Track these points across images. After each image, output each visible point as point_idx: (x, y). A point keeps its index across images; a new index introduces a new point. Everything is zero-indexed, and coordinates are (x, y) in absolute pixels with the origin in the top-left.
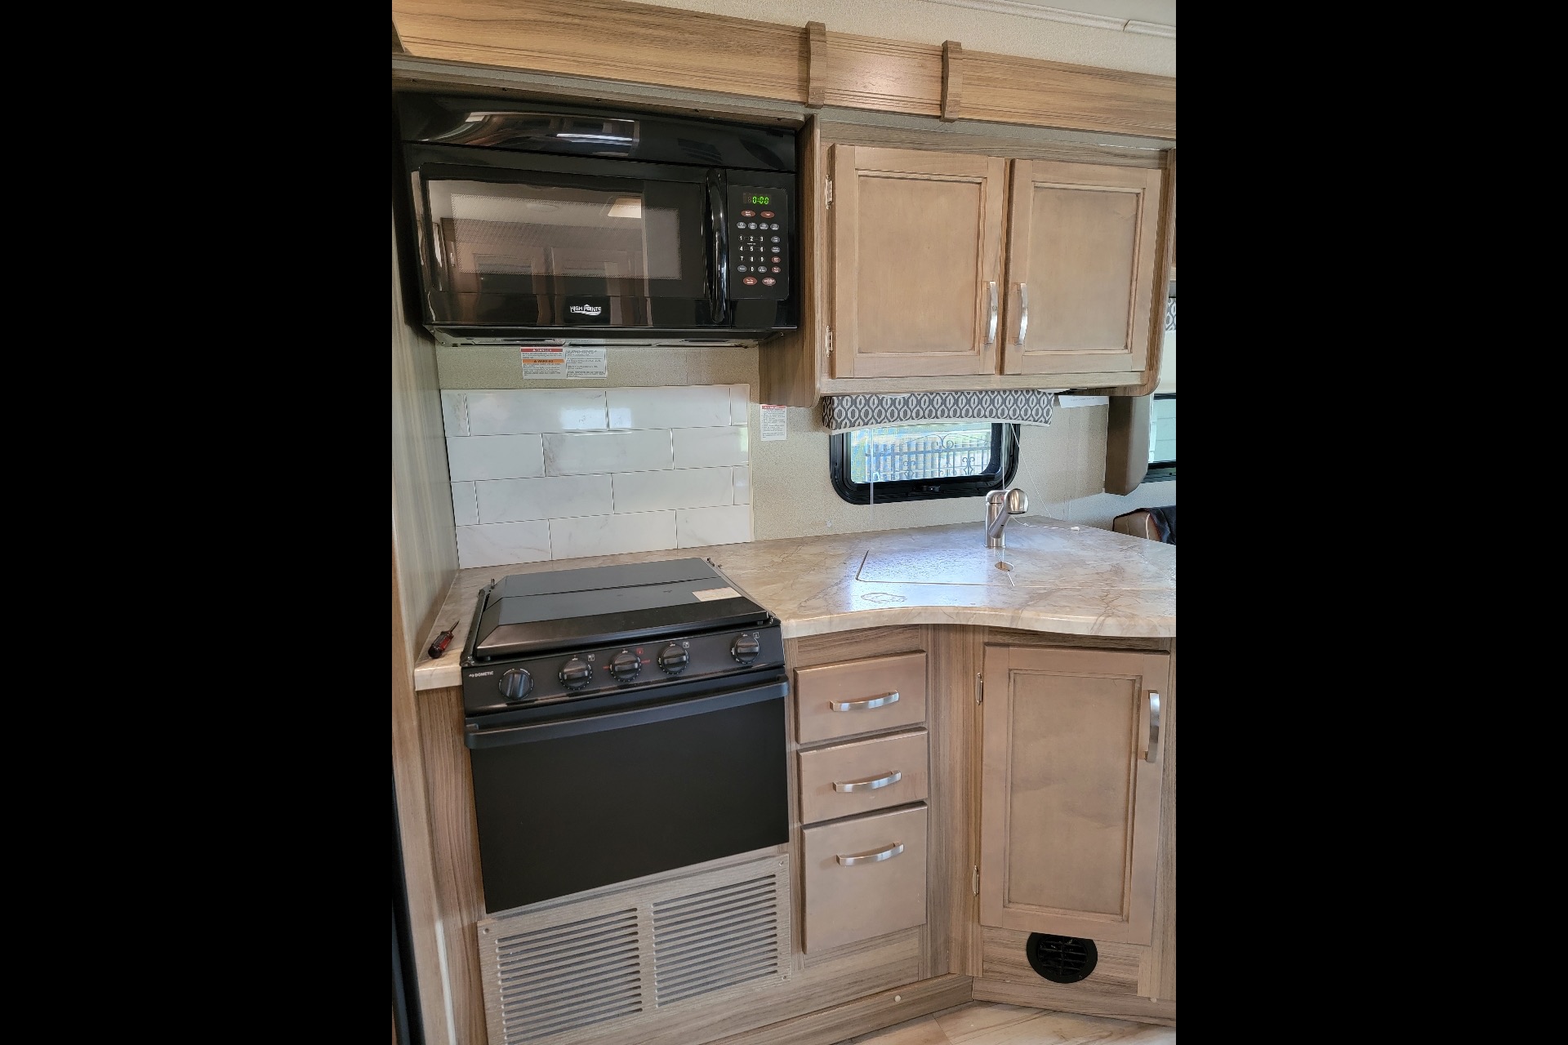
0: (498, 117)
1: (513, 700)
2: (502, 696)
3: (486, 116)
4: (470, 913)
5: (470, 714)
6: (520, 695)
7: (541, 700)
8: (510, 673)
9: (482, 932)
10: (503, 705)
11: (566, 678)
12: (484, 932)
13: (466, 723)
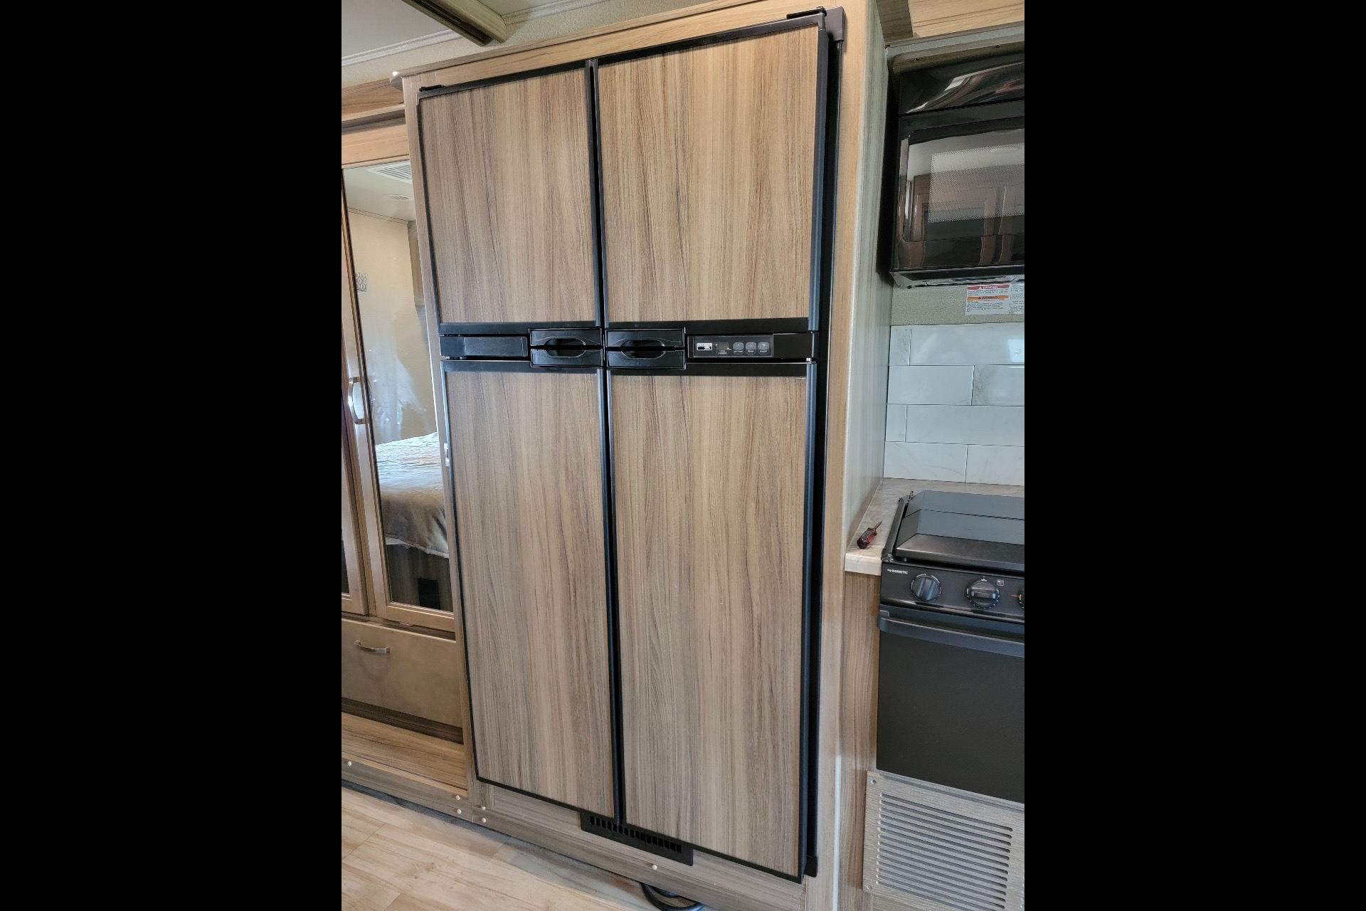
0: (976, 76)
1: (922, 600)
2: (913, 595)
3: (966, 78)
4: (863, 762)
5: (884, 602)
6: (929, 598)
7: (946, 608)
8: (921, 577)
9: (870, 782)
10: (912, 603)
11: (973, 595)
12: (872, 782)
13: (880, 608)
